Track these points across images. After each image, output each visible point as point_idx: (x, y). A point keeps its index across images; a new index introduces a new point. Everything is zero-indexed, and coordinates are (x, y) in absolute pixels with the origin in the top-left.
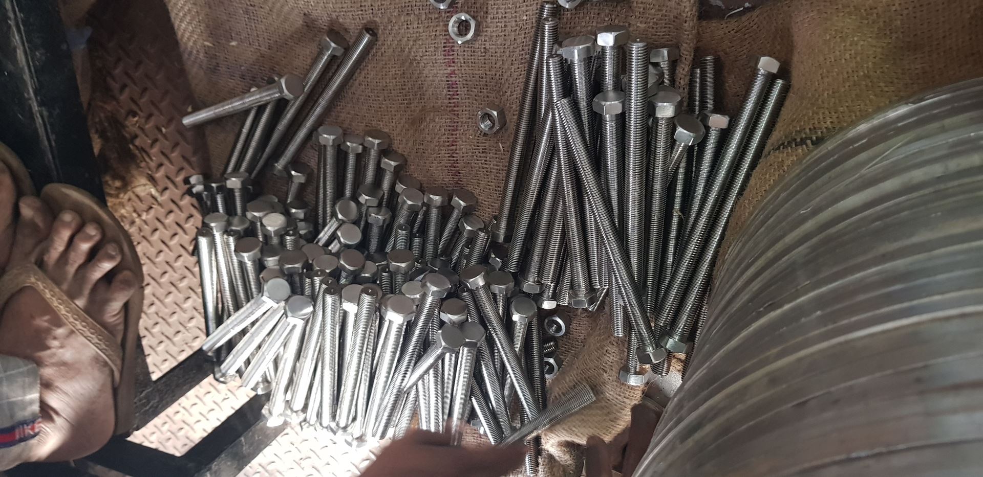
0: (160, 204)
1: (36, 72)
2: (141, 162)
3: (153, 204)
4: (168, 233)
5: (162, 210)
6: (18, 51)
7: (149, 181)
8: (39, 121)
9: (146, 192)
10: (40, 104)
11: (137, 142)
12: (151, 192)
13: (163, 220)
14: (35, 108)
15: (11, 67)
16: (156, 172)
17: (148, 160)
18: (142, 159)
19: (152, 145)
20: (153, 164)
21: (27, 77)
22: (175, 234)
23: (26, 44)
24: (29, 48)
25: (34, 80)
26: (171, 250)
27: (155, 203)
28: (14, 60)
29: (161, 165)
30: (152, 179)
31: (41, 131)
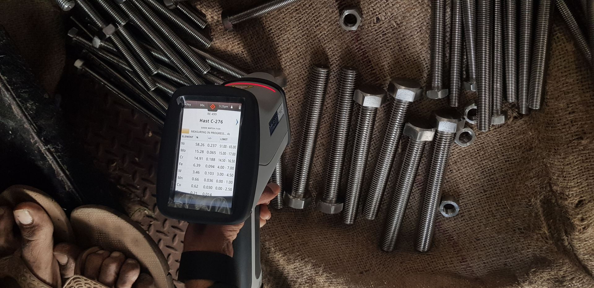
0: (155, 219)
1: (32, 118)
2: (131, 194)
3: (151, 221)
4: (169, 238)
5: (159, 222)
6: (13, 107)
7: (141, 205)
8: (49, 158)
9: (143, 216)
10: (45, 144)
11: (122, 181)
12: (145, 213)
13: (162, 230)
14: (43, 149)
15: (11, 124)
16: (144, 196)
17: (134, 190)
18: (130, 192)
19: (134, 178)
20: (139, 192)
21: (27, 125)
22: (175, 236)
23: (17, 99)
24: (20, 101)
25: (33, 125)
26: (176, 250)
27: (152, 220)
28: (13, 117)
29: (145, 189)
30: (143, 204)
31: (55, 166)
